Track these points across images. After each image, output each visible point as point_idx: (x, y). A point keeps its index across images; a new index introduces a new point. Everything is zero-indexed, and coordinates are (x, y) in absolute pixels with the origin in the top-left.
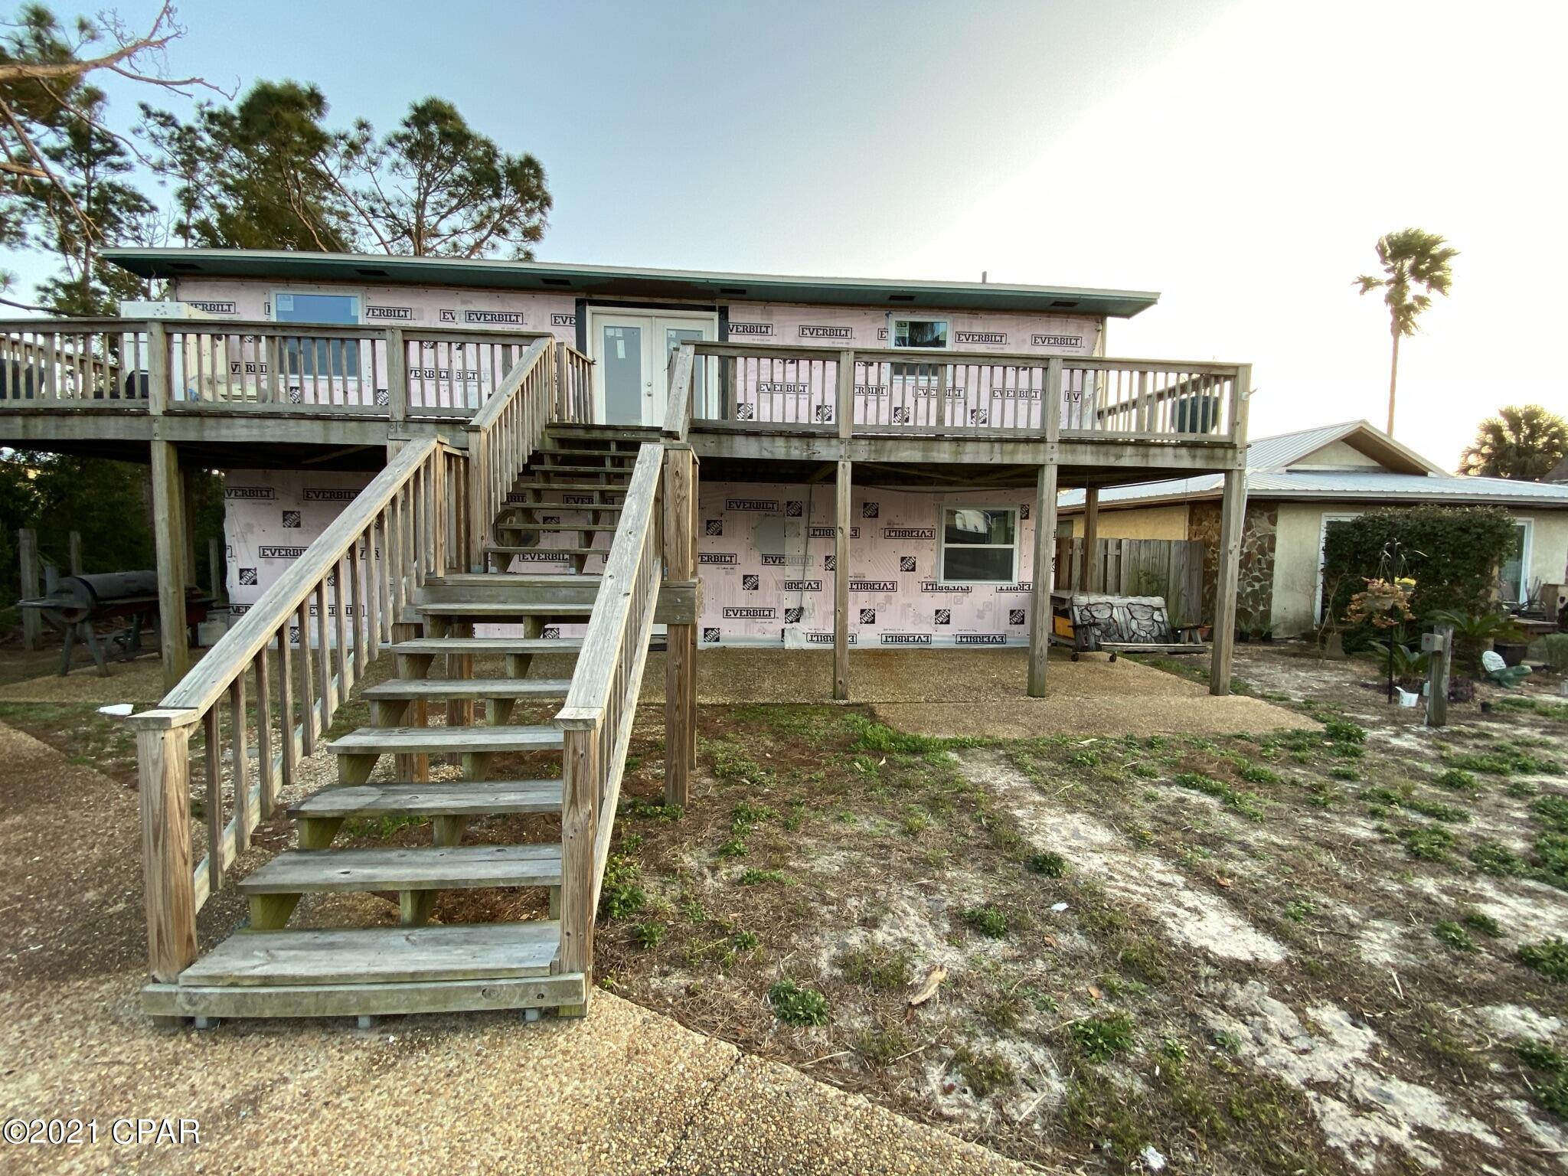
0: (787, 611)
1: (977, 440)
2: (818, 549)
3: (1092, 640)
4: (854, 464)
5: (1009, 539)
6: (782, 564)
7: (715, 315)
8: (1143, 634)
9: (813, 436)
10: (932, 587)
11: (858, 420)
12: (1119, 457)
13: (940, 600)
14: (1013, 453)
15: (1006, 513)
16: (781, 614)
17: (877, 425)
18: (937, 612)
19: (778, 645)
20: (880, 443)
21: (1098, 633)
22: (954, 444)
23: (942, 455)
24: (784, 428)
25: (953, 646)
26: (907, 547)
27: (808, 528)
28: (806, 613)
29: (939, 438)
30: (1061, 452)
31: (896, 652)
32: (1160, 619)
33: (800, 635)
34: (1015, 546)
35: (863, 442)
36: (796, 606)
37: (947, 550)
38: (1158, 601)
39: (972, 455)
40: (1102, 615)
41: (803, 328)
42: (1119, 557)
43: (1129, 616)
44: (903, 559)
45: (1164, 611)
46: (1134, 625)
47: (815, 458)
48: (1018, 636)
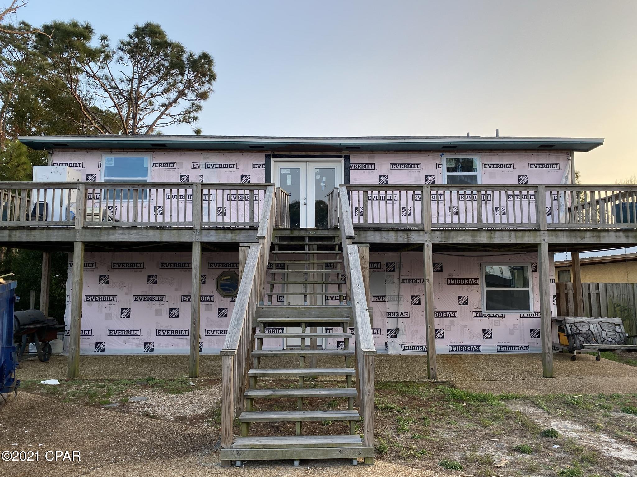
0: (388, 330)
1: (502, 230)
2: (407, 291)
3: (578, 342)
4: (433, 244)
5: (526, 284)
6: (385, 301)
7: (342, 160)
8: (610, 340)
9: (410, 230)
10: (479, 315)
11: (434, 221)
12: (583, 238)
13: (485, 323)
14: (522, 237)
15: (522, 268)
16: (384, 332)
17: (445, 224)
18: (484, 331)
19: (384, 352)
20: (447, 233)
21: (582, 339)
22: (489, 233)
23: (483, 239)
24: (394, 226)
25: (496, 352)
26: (463, 290)
27: (399, 278)
28: (400, 332)
29: (480, 230)
30: (549, 236)
31: (460, 356)
32: (620, 331)
33: (397, 346)
34: (530, 288)
35: (438, 233)
36: (394, 327)
37: (487, 291)
38: (618, 320)
39: (498, 239)
40: (584, 329)
41: (392, 165)
42: (598, 295)
43: (600, 330)
44: (460, 297)
45: (622, 326)
46: (604, 335)
47: (412, 241)
48: (536, 346)
